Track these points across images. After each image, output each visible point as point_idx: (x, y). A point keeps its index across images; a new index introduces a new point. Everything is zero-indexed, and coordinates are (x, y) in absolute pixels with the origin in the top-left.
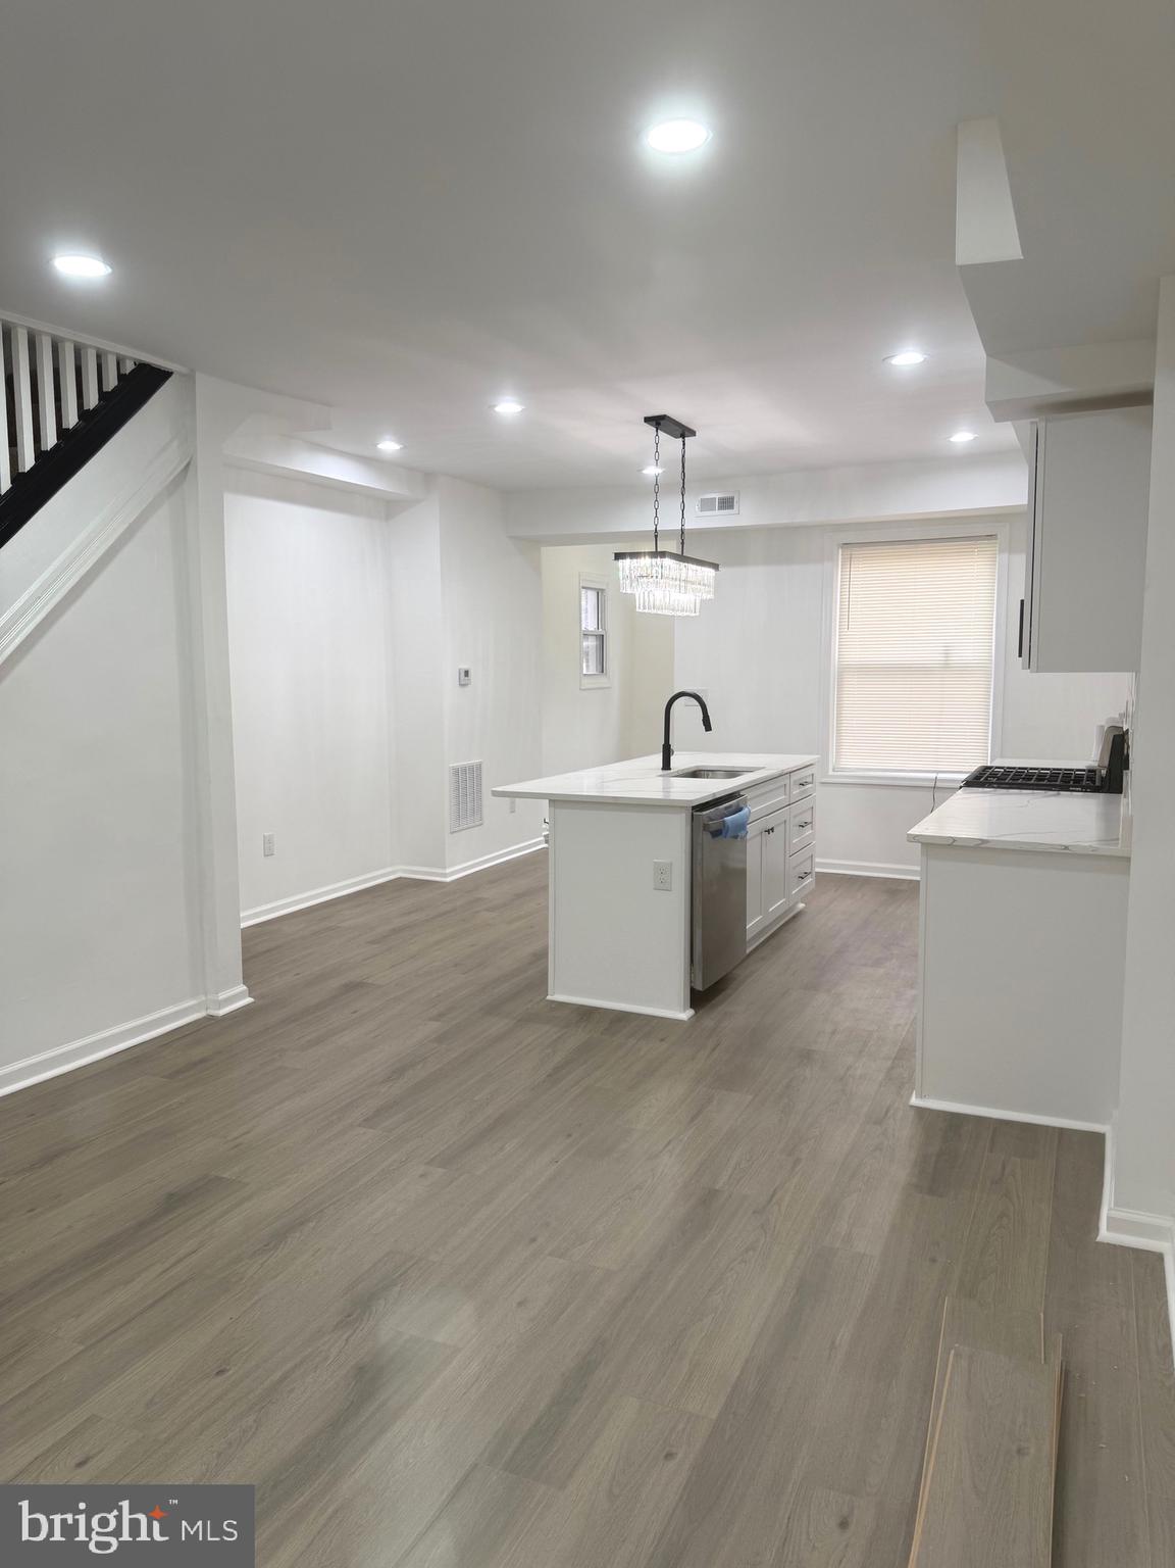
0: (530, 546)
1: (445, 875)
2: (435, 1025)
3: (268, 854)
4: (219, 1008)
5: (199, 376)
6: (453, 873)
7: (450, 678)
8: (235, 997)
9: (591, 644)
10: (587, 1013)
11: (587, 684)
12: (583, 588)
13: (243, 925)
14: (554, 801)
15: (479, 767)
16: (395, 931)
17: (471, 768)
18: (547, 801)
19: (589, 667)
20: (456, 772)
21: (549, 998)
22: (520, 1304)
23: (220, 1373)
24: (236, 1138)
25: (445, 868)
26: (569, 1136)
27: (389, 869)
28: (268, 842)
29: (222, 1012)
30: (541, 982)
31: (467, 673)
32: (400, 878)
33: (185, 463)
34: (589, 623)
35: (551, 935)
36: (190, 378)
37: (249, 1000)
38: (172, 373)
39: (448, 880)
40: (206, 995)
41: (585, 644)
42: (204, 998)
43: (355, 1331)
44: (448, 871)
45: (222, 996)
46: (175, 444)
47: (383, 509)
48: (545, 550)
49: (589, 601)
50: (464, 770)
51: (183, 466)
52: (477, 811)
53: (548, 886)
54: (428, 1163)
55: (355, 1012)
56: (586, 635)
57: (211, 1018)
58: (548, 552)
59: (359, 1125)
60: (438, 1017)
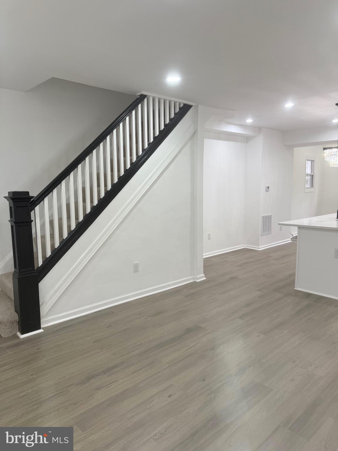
0: (290, 148)
1: (259, 248)
2: (259, 292)
3: (209, 239)
4: (197, 280)
5: (199, 106)
6: (261, 248)
7: (263, 189)
8: (201, 277)
9: (308, 178)
10: (309, 295)
11: (307, 190)
12: (307, 160)
13: (204, 257)
14: (299, 227)
15: (271, 216)
16: (244, 263)
17: (268, 216)
18: (297, 227)
19: (308, 185)
20: (263, 217)
21: (295, 289)
22: (291, 380)
23: (204, 380)
24: (204, 316)
25: (259, 246)
26: (304, 332)
27: (242, 245)
28: (209, 235)
29: (198, 281)
30: (293, 283)
31: (268, 188)
32: (245, 248)
33: (195, 131)
34: (308, 171)
35: (297, 269)
36: (197, 107)
37: (205, 278)
38: (192, 106)
39: (260, 250)
40: (194, 276)
41: (307, 178)
42: (193, 276)
43: (240, 378)
44: (260, 247)
45: (198, 276)
46: (192, 126)
47: (246, 139)
48: (295, 149)
49: (309, 164)
50: (266, 217)
51: (194, 132)
52: (269, 229)
53: (296, 253)
54: (259, 333)
55: (234, 286)
56: (307, 175)
57: (195, 282)
58: (296, 149)
59: (238, 318)
60: (259, 290)
